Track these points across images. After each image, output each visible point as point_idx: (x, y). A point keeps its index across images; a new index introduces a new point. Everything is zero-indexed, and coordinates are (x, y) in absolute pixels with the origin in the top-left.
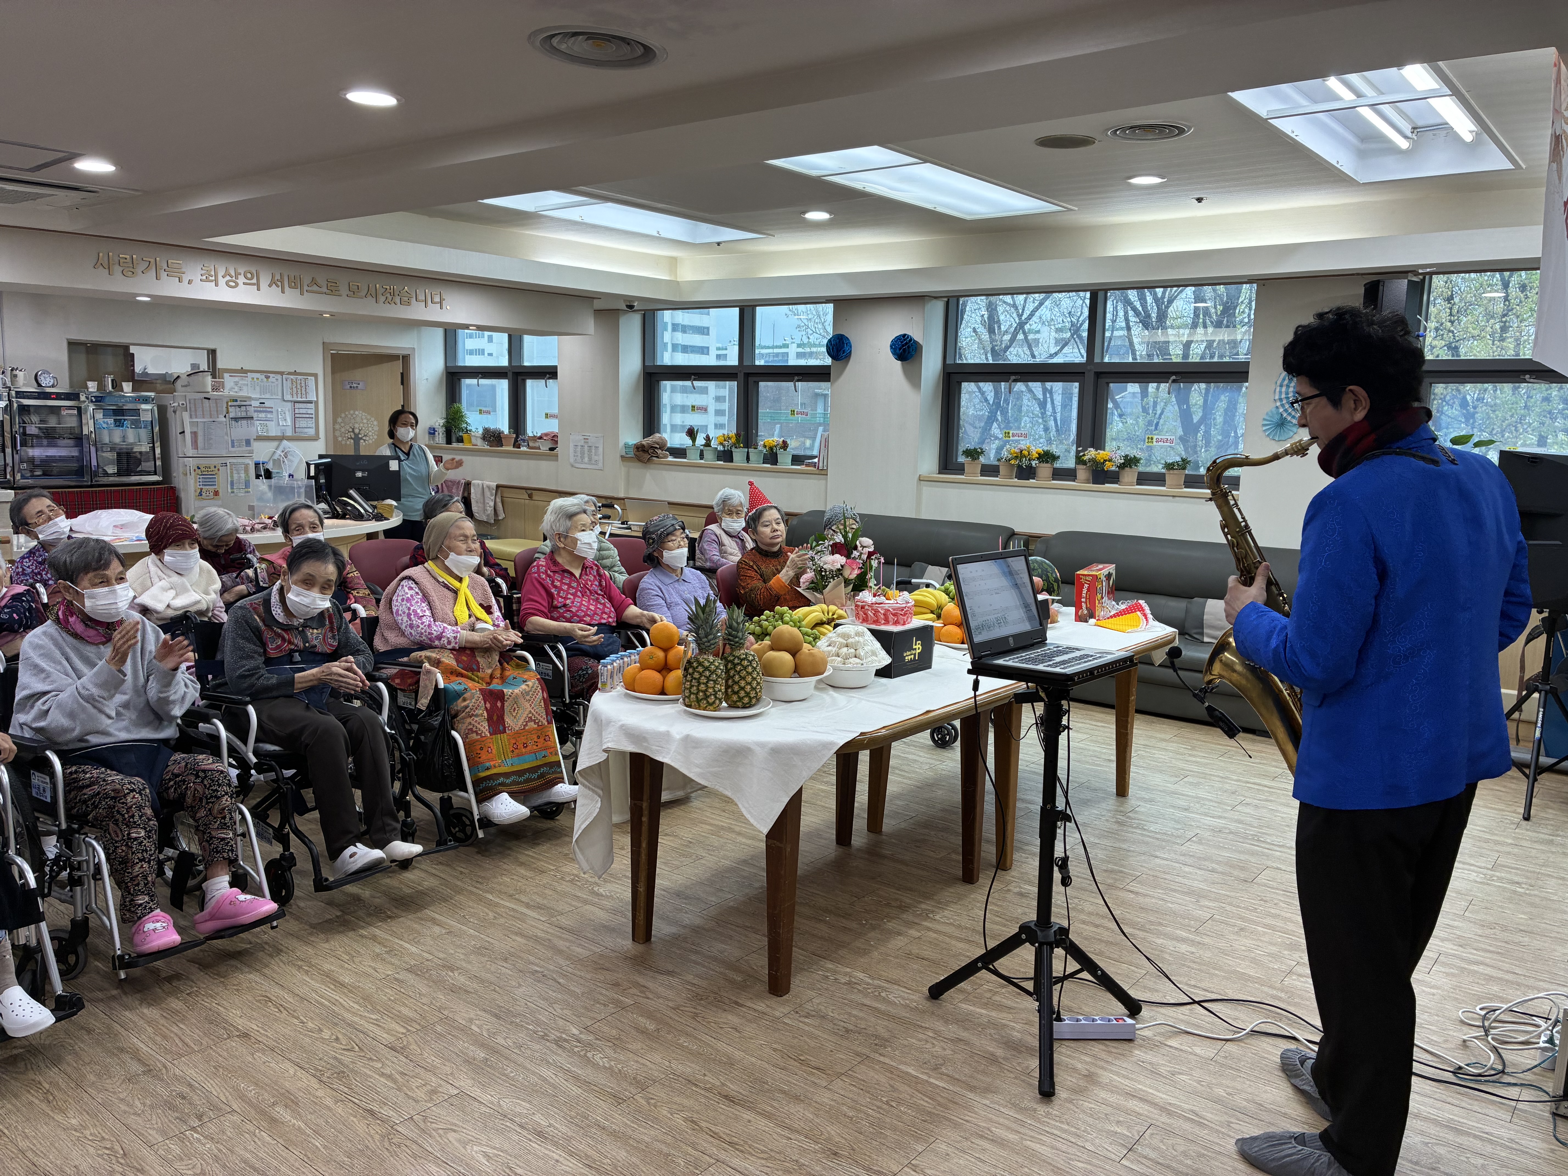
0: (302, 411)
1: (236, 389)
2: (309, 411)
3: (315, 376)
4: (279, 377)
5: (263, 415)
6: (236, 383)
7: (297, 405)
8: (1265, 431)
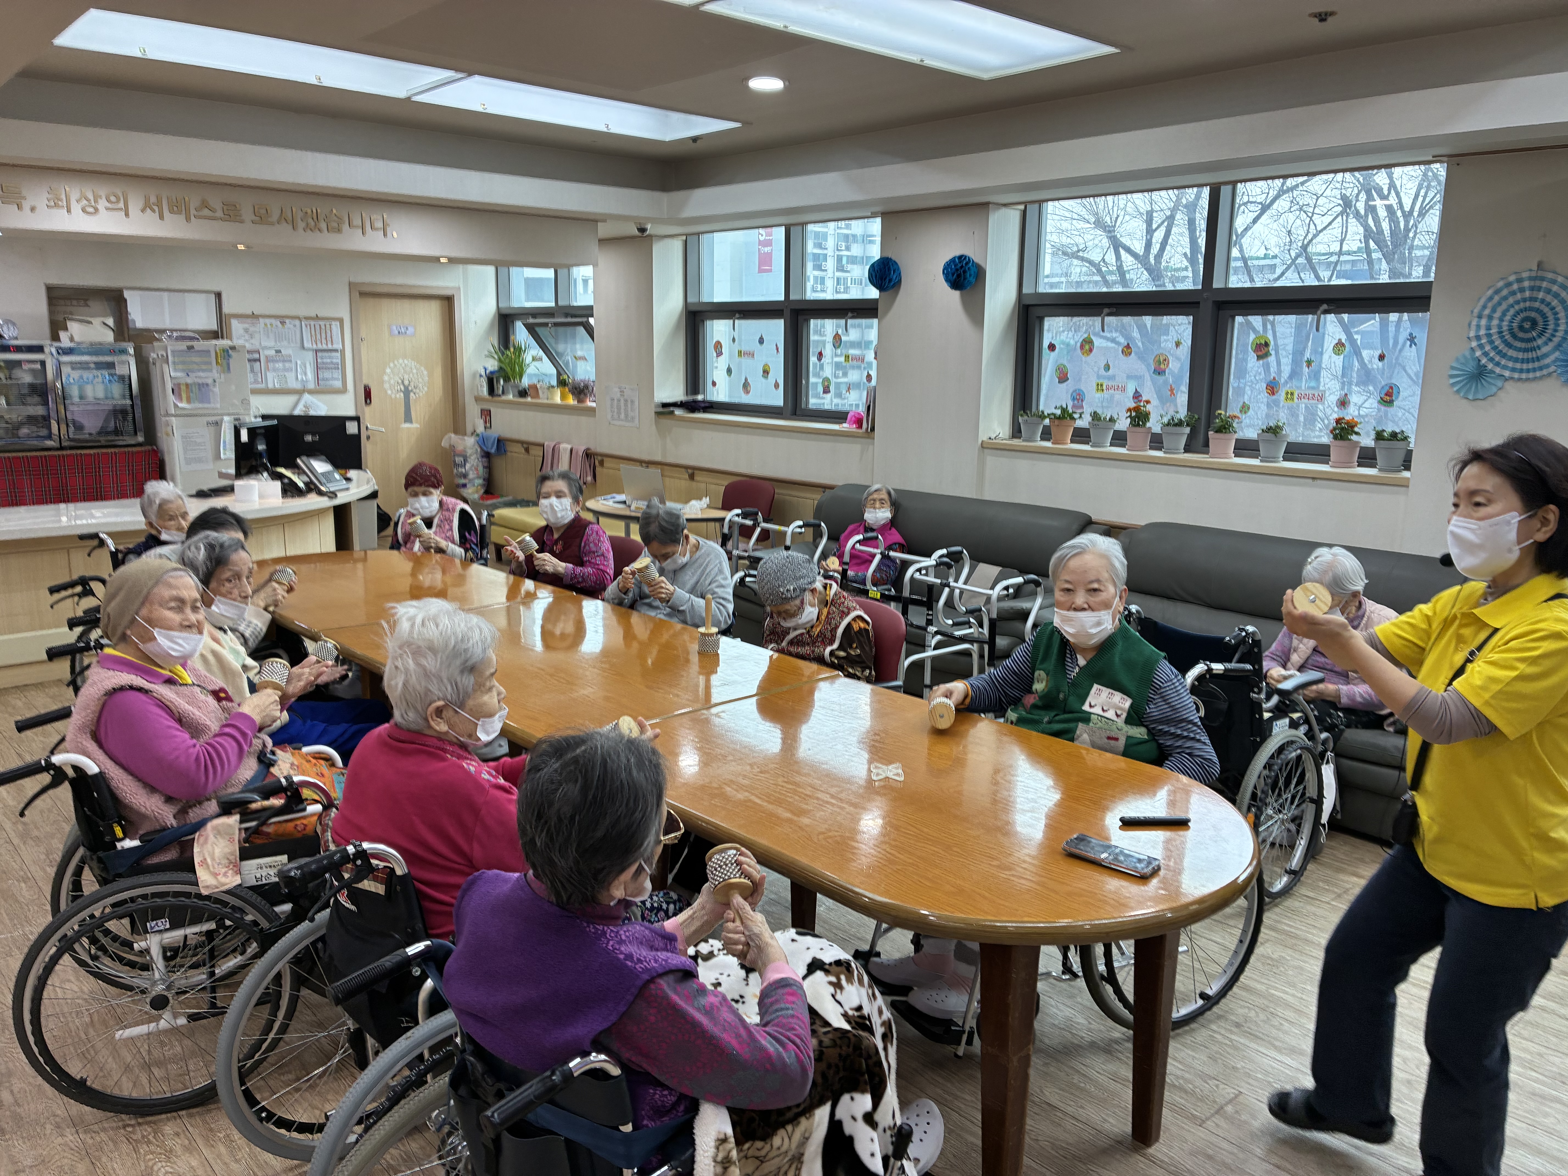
0: (325, 361)
1: (247, 337)
2: (334, 361)
3: (341, 321)
5: (279, 365)
6: (246, 330)
7: (319, 354)
8: (1453, 385)
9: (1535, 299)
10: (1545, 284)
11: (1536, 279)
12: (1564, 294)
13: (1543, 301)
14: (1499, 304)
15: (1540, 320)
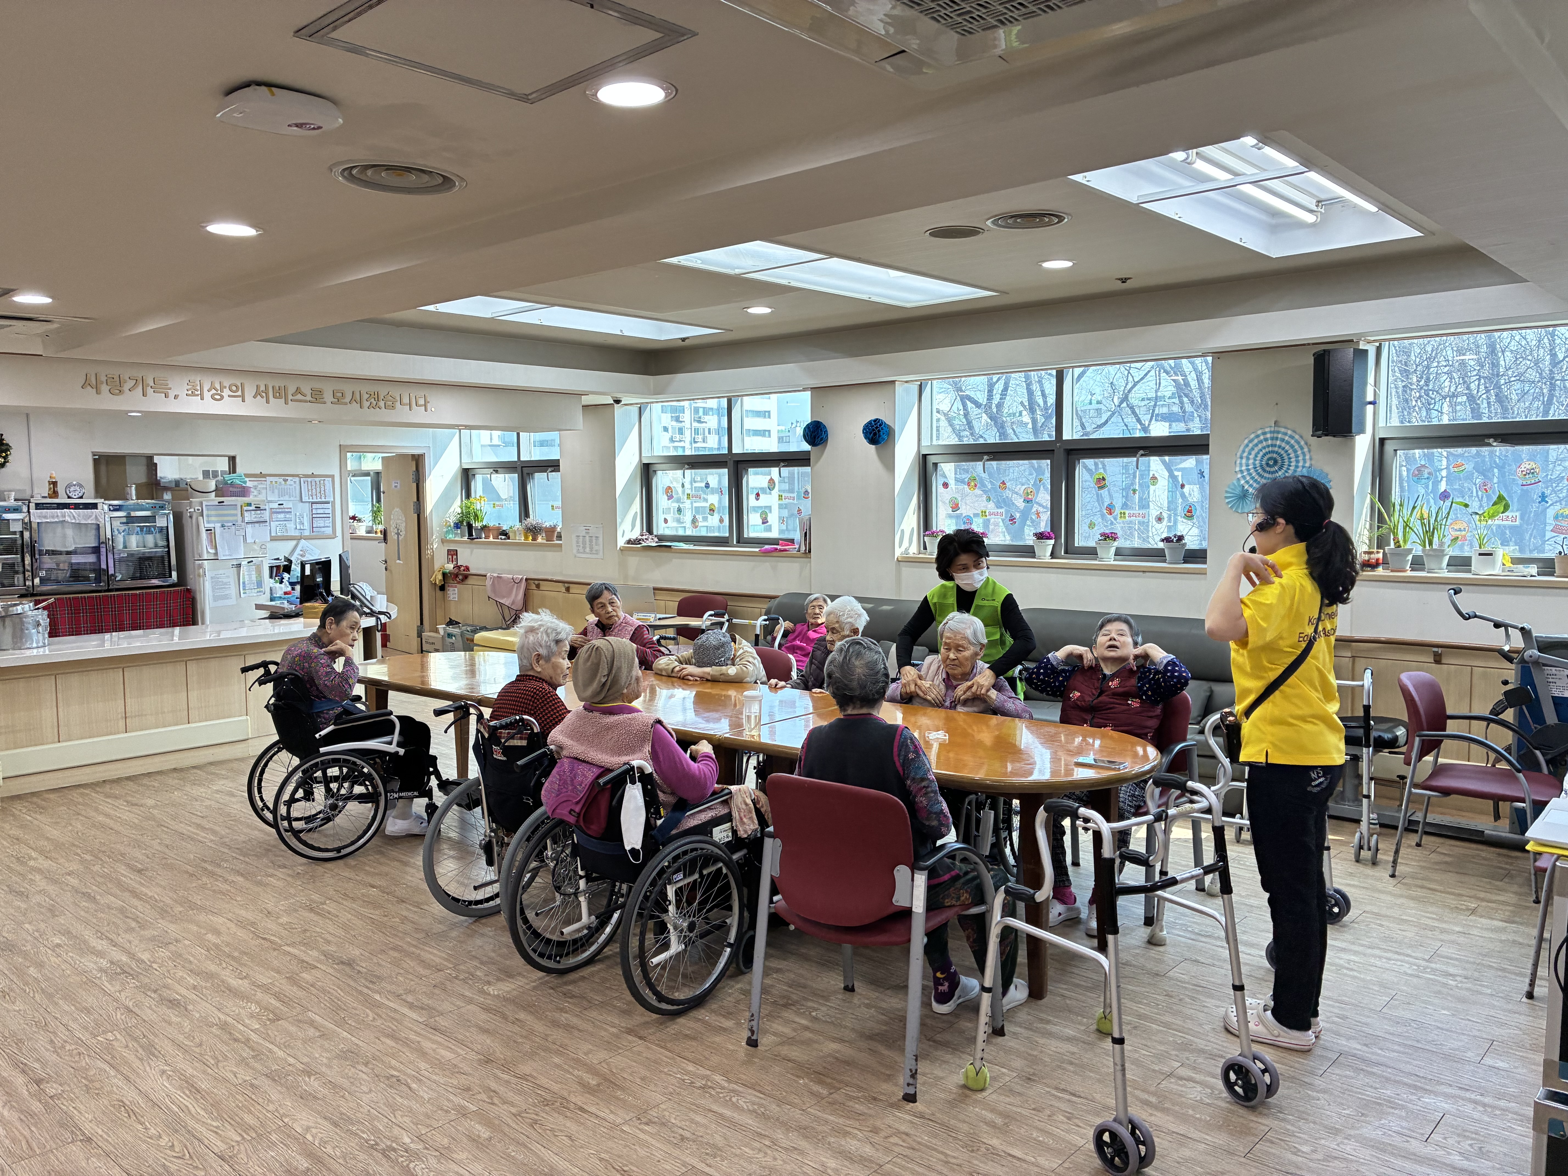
0: (319, 511)
3: (332, 477)
4: (297, 479)
7: (314, 506)
8: (1228, 503)
9: (1275, 446)
10: (1280, 436)
11: (1274, 432)
12: (1292, 442)
13: (1280, 447)
14: (1253, 449)
15: (1279, 459)
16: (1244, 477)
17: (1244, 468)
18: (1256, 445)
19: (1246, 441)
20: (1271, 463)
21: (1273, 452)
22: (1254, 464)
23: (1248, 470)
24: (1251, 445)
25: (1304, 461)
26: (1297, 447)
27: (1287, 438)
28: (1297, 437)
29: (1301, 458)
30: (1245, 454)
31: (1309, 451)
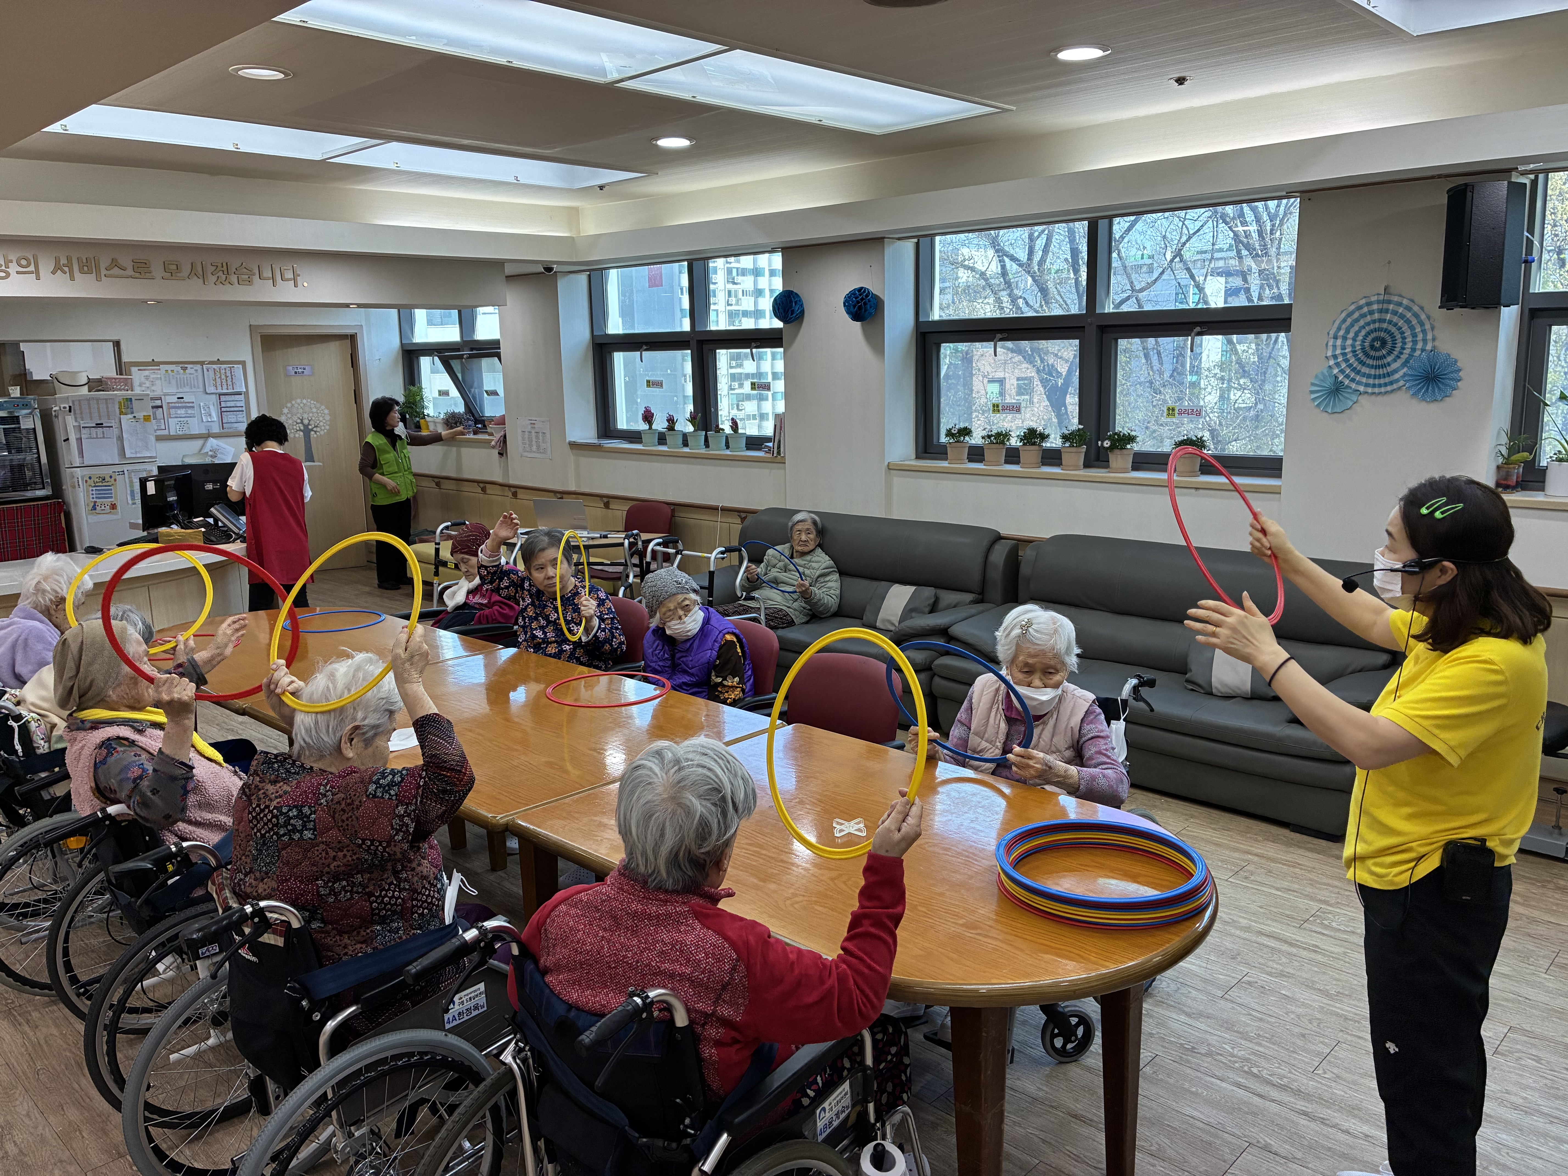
0: (229, 404)
1: (148, 384)
2: (238, 404)
3: (243, 363)
4: (199, 367)
5: (181, 412)
6: (147, 378)
7: (223, 398)
8: (1314, 399)
9: (1384, 321)
10: (1391, 307)
11: (1383, 302)
12: (1409, 315)
13: (1390, 322)
14: (1352, 325)
15: (1389, 339)
16: (1338, 365)
17: (1338, 352)
18: (1357, 320)
19: (1344, 315)
20: (1377, 344)
21: (1380, 329)
22: (1353, 346)
23: (1344, 354)
24: (1349, 320)
25: (1425, 341)
26: (1414, 322)
27: (1401, 310)
28: (1416, 308)
29: (1420, 336)
30: (1341, 333)
31: (1433, 328)
